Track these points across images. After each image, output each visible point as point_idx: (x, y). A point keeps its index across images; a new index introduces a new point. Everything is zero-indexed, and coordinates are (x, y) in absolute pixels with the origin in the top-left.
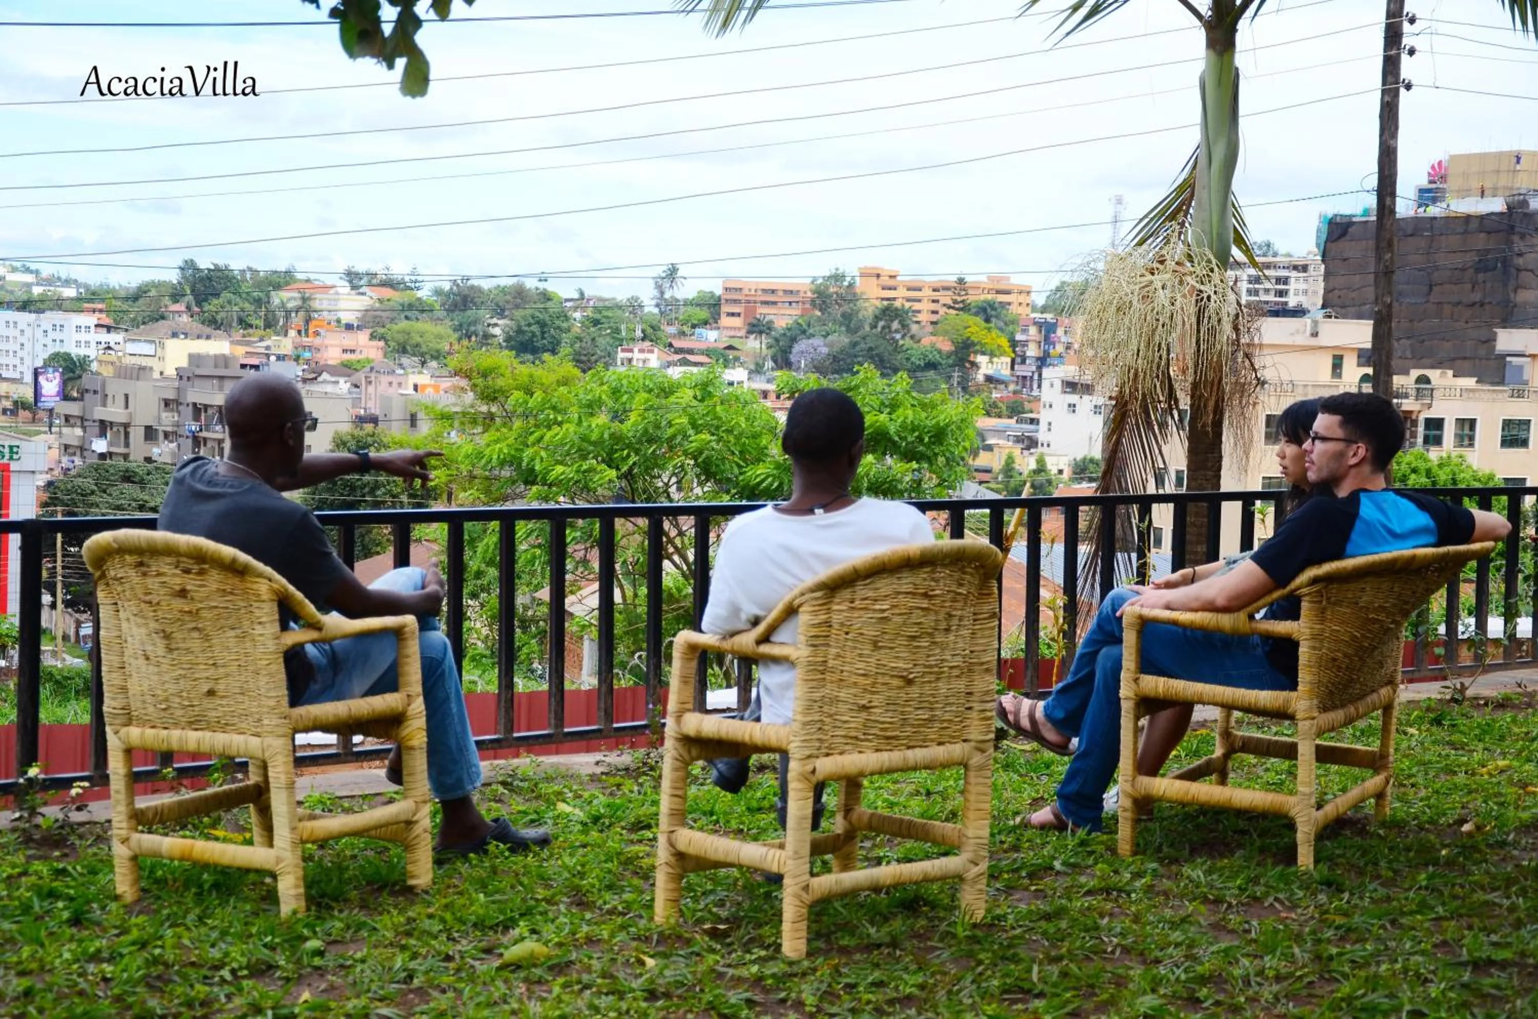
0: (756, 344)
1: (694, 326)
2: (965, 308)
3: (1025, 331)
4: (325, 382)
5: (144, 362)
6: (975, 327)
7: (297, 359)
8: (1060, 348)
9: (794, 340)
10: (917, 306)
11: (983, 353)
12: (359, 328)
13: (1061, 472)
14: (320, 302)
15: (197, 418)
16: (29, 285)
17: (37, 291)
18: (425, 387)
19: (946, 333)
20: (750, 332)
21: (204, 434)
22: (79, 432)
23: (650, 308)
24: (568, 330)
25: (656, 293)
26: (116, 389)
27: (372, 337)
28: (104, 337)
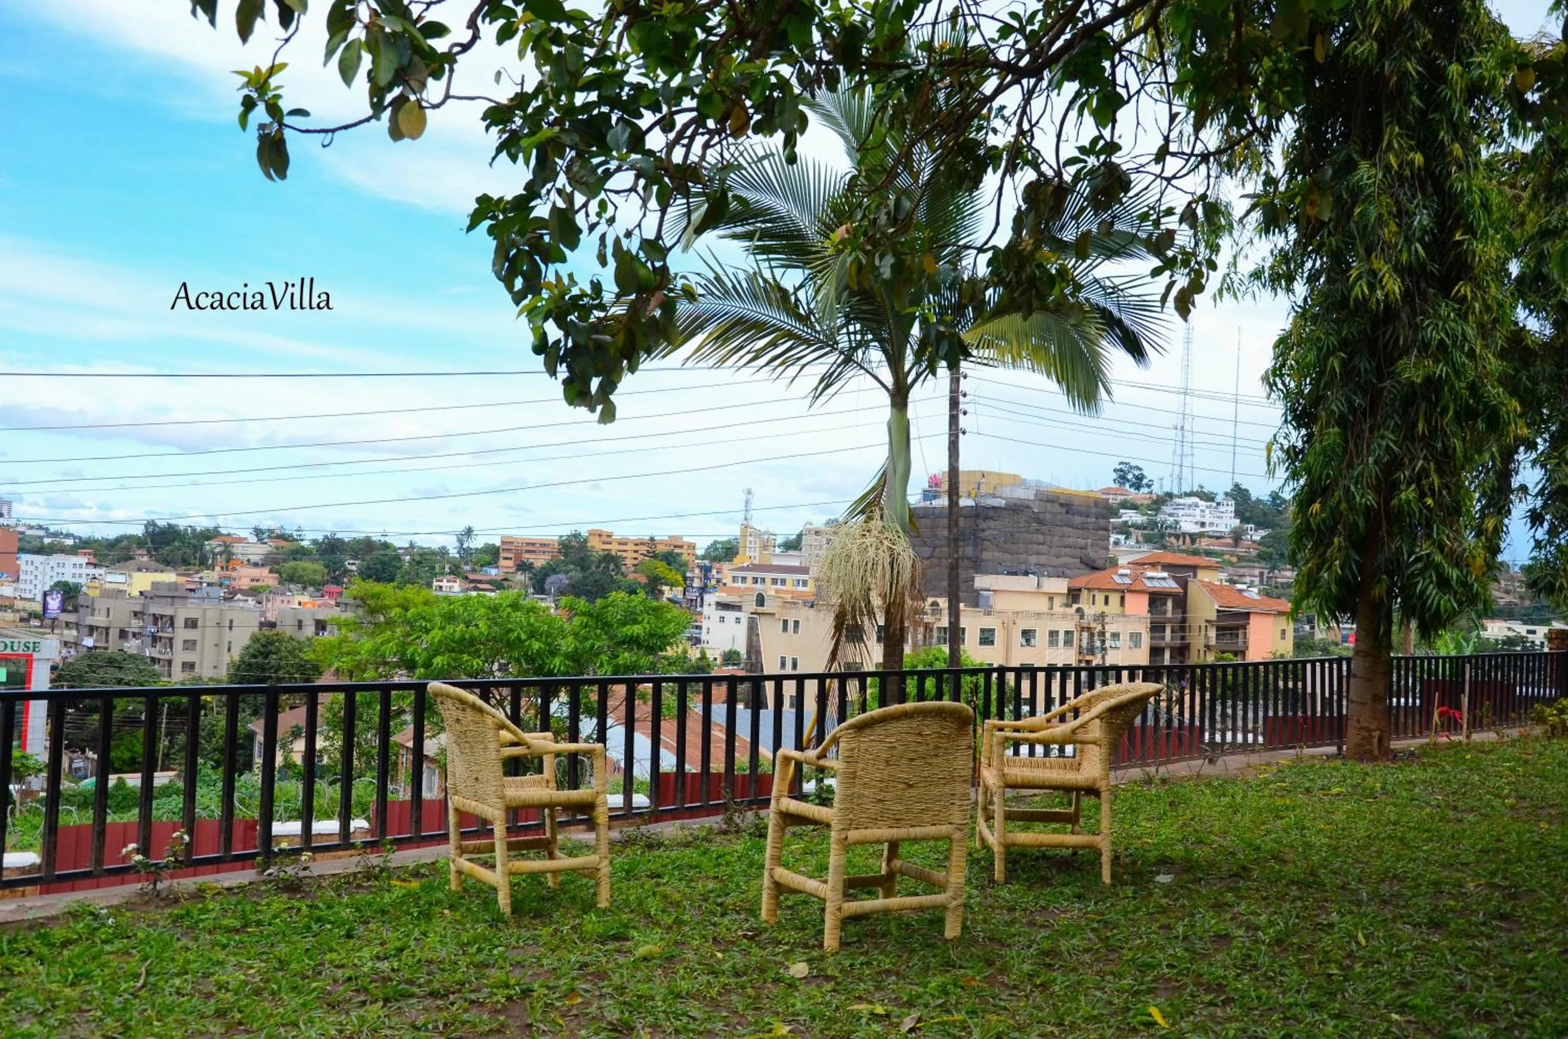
0: (522, 578)
1: (482, 566)
2: (655, 556)
3: (692, 571)
4: (239, 600)
5: (121, 587)
6: (661, 568)
7: (221, 585)
8: (713, 582)
9: (547, 575)
10: (624, 554)
11: (667, 585)
12: (263, 565)
13: (715, 659)
14: (238, 549)
15: (155, 623)
16: (41, 538)
17: (47, 541)
18: (306, 603)
19: (642, 571)
20: (518, 570)
21: (160, 634)
22: (74, 632)
23: (453, 553)
24: (400, 568)
25: (458, 544)
26: (101, 605)
27: (271, 571)
28: (92, 571)
